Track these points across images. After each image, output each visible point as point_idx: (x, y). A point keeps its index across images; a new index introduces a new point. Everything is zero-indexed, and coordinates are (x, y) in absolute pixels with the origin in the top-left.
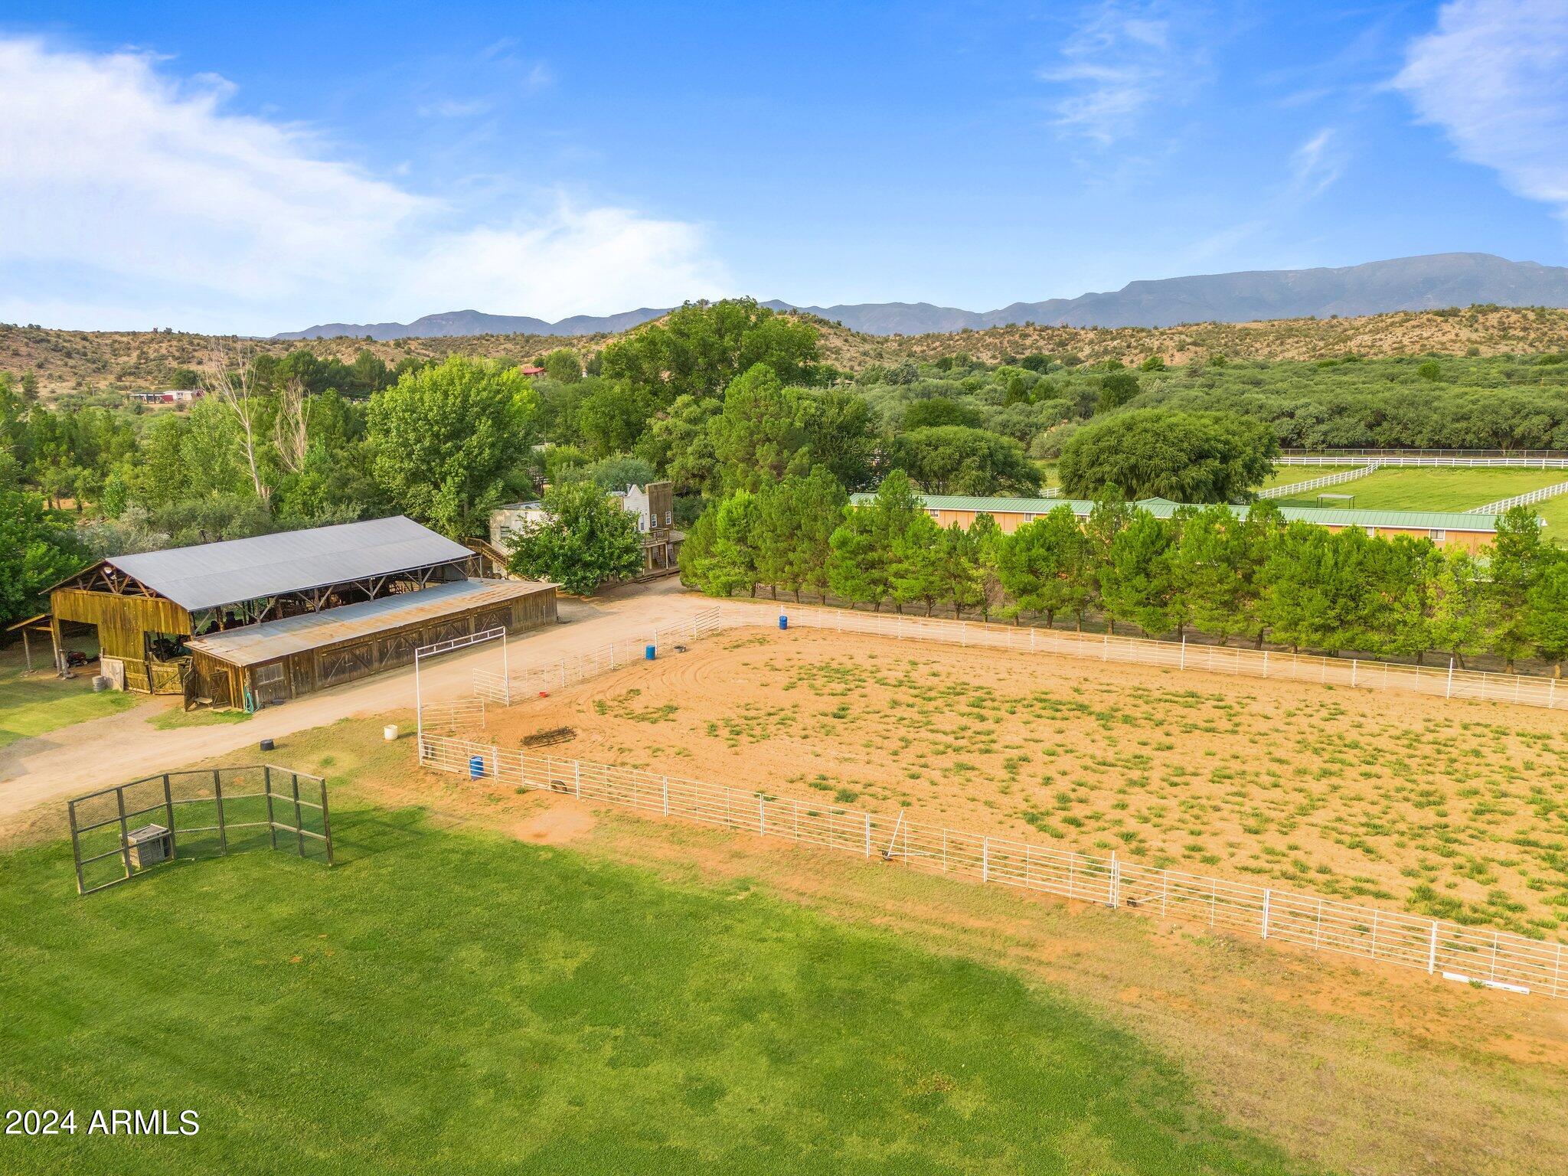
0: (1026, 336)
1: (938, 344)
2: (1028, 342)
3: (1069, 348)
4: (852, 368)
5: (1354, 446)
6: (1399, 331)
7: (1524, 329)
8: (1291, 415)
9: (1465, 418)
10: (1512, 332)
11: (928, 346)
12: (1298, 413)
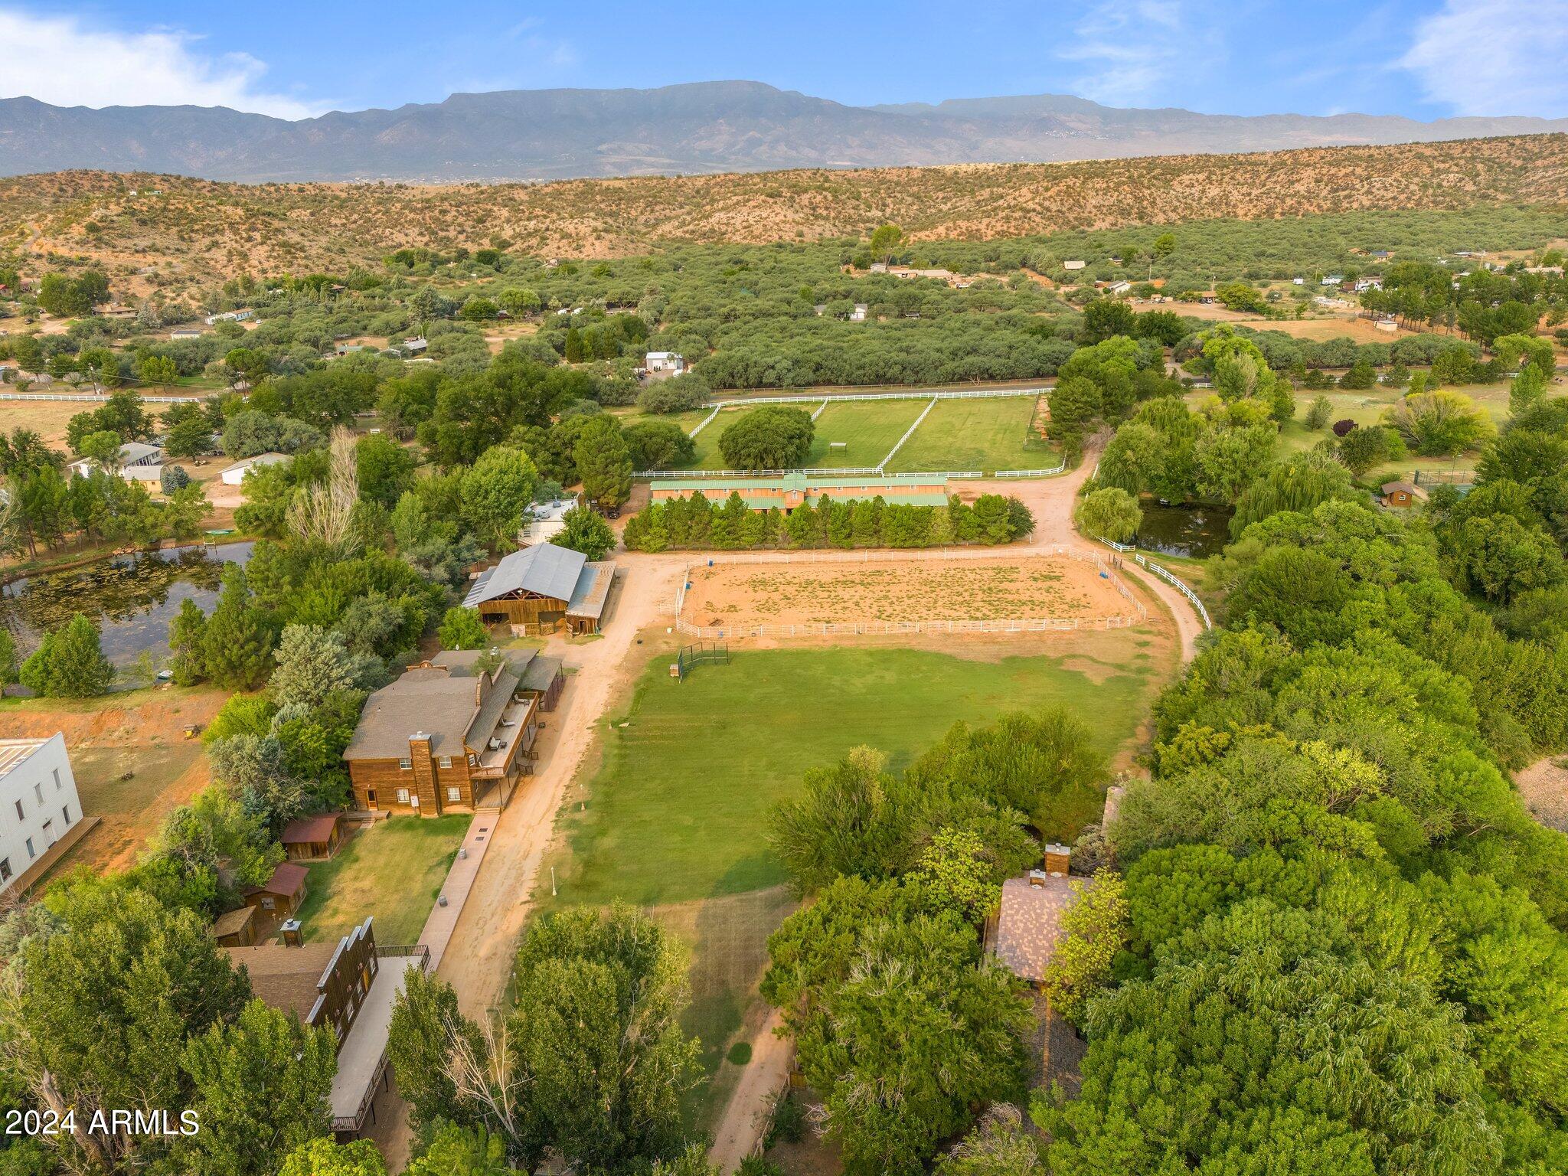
0: (444, 212)
1: (356, 216)
2: (449, 218)
3: (488, 224)
4: (327, 269)
5: (809, 384)
6: (745, 211)
7: (827, 208)
8: (773, 367)
9: (862, 367)
10: (819, 211)
11: (346, 218)
12: (778, 366)
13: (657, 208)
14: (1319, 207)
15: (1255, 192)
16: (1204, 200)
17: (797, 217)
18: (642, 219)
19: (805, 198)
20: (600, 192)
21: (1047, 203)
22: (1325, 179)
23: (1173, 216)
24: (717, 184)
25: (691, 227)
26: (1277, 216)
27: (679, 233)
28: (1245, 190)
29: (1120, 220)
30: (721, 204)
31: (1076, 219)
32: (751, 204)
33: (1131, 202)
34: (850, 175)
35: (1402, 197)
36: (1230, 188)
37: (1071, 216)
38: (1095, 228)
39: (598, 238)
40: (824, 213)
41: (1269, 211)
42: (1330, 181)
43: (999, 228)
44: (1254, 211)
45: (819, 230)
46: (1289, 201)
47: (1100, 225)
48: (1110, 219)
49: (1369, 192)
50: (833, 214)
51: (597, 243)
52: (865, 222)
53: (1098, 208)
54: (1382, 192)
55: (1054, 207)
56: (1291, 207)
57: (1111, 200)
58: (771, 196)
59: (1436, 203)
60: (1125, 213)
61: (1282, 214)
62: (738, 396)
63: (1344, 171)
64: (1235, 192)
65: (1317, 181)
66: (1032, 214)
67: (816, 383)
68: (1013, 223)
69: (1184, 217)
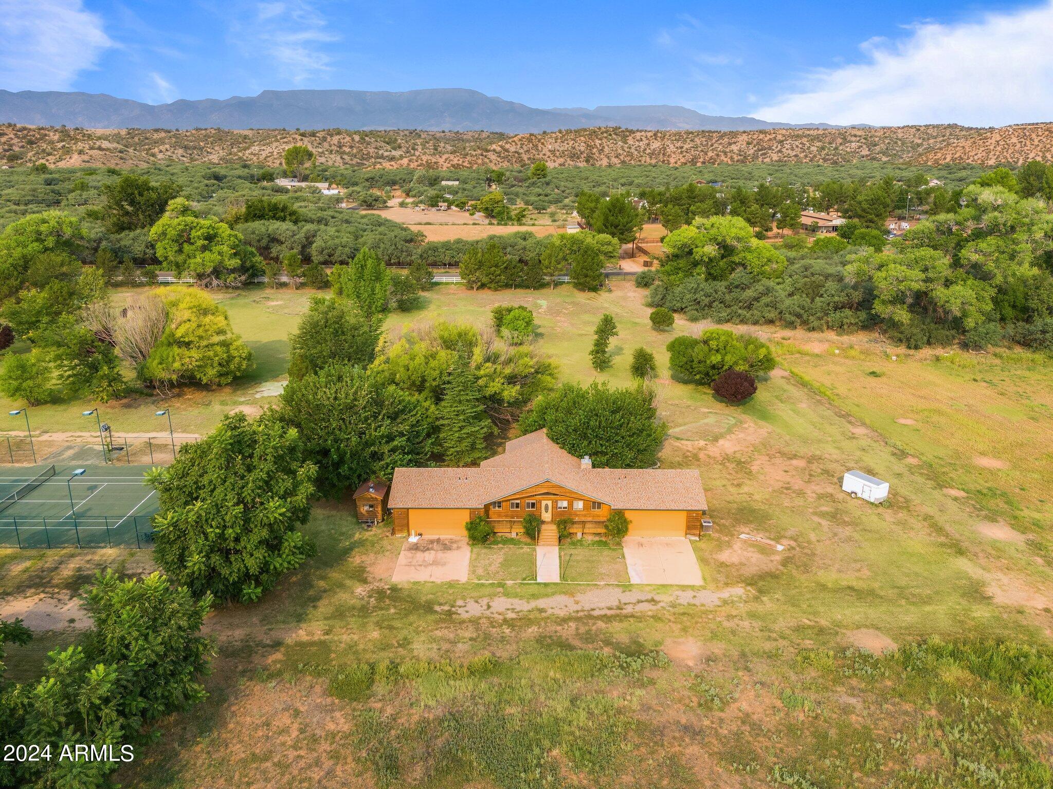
14: (732, 158)
15: (686, 146)
16: (648, 151)
21: (507, 146)
22: (755, 142)
23: (615, 160)
26: (699, 165)
28: (679, 144)
29: (569, 162)
31: (529, 159)
33: (582, 149)
35: (802, 155)
36: (668, 143)
37: (525, 157)
41: (694, 161)
42: (758, 143)
43: (455, 162)
44: (683, 160)
46: (710, 154)
48: (561, 160)
49: (780, 151)
54: (790, 152)
55: (512, 149)
56: (711, 158)
60: (574, 156)
61: (704, 163)
63: (769, 137)
64: (671, 146)
65: (748, 143)
66: (490, 155)
68: (469, 158)
69: (623, 162)
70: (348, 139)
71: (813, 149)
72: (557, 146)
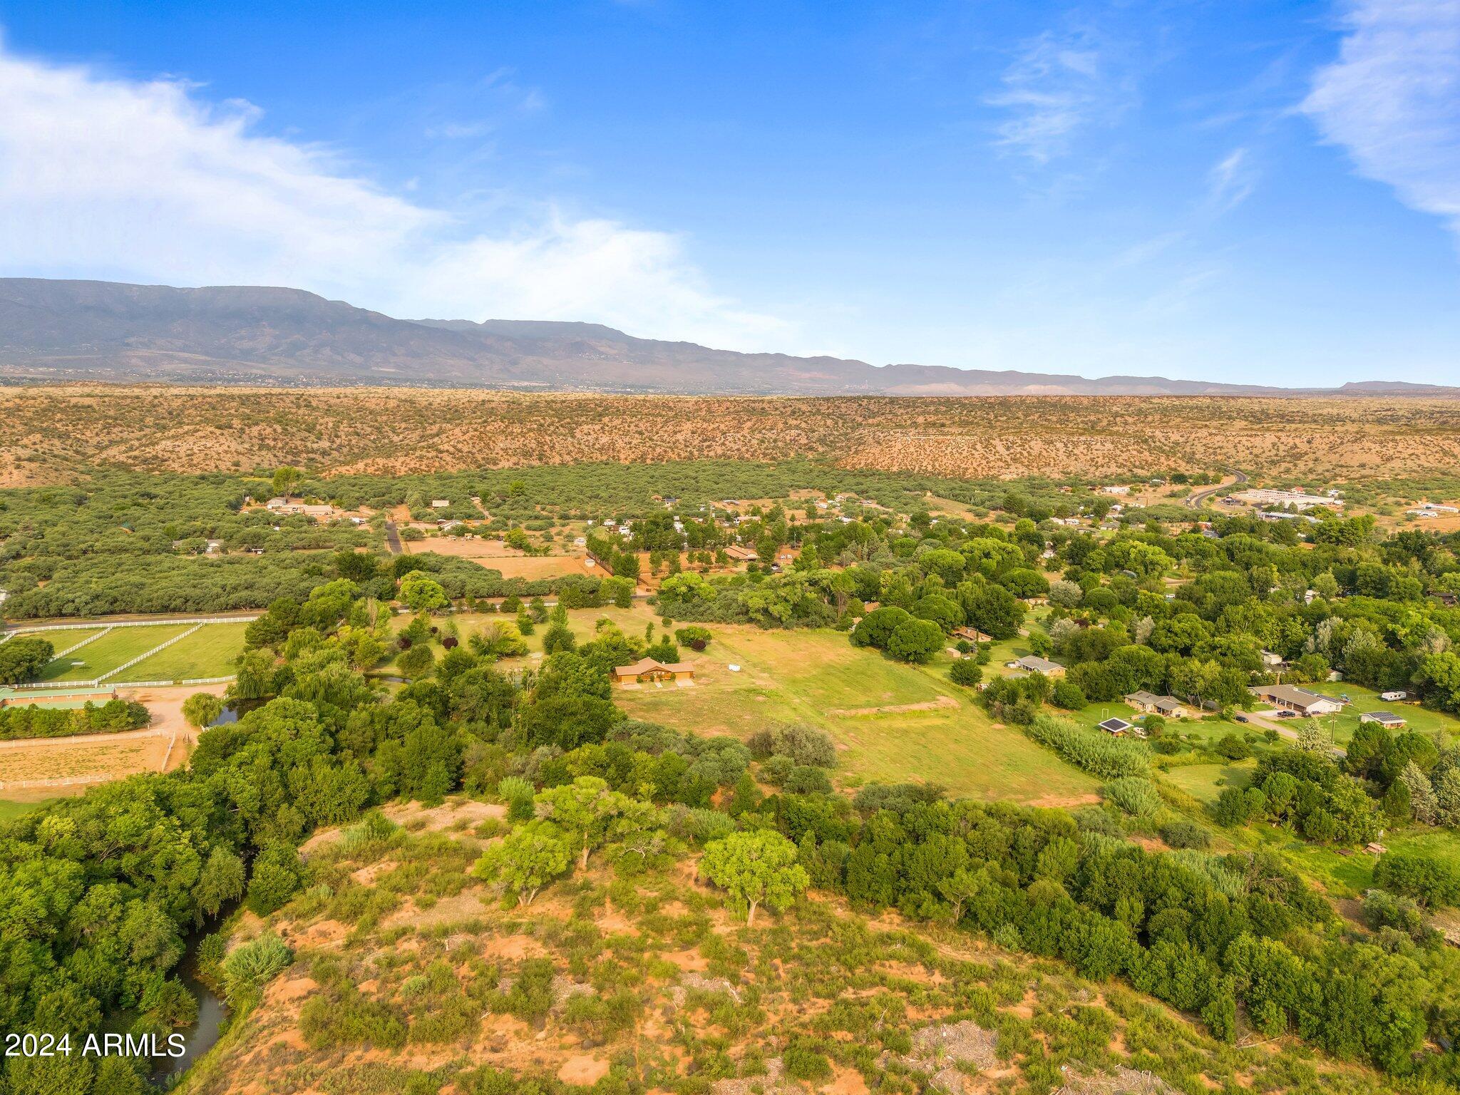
6: (191, 439)
8: (72, 602)
12: (77, 600)
13: (115, 430)
14: (679, 455)
15: (634, 442)
17: (240, 448)
18: (94, 441)
19: (255, 430)
20: (63, 411)
21: (460, 446)
22: (699, 431)
23: (567, 458)
24: (194, 406)
25: (136, 453)
26: (649, 461)
27: (122, 458)
28: (627, 439)
29: (522, 461)
30: (172, 432)
31: (483, 459)
32: (200, 434)
33: (534, 446)
34: (332, 401)
37: (479, 457)
38: (500, 466)
39: (18, 467)
40: (272, 443)
41: (643, 458)
42: (702, 433)
43: (412, 466)
44: (633, 456)
45: (257, 459)
46: (658, 450)
47: (505, 464)
48: (515, 459)
49: (723, 444)
50: (280, 445)
51: (15, 472)
52: (308, 452)
53: (505, 450)
55: (465, 449)
57: (517, 444)
58: (219, 427)
59: (765, 455)
60: (527, 454)
61: (652, 459)
62: (41, 624)
63: (712, 426)
65: (693, 433)
66: (444, 454)
67: (112, 613)
68: (425, 461)
69: (576, 459)
70: (269, 430)
71: (755, 442)
72: (508, 444)
